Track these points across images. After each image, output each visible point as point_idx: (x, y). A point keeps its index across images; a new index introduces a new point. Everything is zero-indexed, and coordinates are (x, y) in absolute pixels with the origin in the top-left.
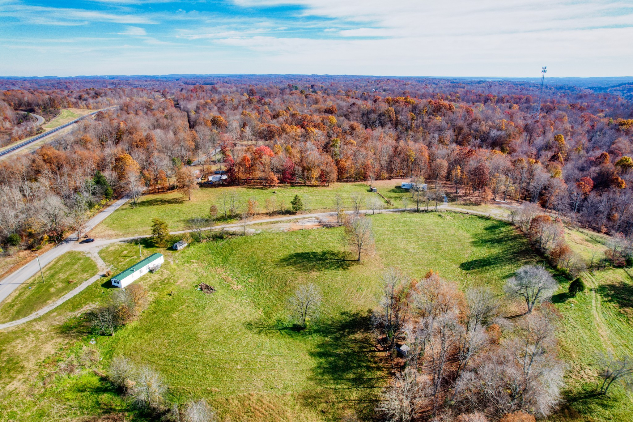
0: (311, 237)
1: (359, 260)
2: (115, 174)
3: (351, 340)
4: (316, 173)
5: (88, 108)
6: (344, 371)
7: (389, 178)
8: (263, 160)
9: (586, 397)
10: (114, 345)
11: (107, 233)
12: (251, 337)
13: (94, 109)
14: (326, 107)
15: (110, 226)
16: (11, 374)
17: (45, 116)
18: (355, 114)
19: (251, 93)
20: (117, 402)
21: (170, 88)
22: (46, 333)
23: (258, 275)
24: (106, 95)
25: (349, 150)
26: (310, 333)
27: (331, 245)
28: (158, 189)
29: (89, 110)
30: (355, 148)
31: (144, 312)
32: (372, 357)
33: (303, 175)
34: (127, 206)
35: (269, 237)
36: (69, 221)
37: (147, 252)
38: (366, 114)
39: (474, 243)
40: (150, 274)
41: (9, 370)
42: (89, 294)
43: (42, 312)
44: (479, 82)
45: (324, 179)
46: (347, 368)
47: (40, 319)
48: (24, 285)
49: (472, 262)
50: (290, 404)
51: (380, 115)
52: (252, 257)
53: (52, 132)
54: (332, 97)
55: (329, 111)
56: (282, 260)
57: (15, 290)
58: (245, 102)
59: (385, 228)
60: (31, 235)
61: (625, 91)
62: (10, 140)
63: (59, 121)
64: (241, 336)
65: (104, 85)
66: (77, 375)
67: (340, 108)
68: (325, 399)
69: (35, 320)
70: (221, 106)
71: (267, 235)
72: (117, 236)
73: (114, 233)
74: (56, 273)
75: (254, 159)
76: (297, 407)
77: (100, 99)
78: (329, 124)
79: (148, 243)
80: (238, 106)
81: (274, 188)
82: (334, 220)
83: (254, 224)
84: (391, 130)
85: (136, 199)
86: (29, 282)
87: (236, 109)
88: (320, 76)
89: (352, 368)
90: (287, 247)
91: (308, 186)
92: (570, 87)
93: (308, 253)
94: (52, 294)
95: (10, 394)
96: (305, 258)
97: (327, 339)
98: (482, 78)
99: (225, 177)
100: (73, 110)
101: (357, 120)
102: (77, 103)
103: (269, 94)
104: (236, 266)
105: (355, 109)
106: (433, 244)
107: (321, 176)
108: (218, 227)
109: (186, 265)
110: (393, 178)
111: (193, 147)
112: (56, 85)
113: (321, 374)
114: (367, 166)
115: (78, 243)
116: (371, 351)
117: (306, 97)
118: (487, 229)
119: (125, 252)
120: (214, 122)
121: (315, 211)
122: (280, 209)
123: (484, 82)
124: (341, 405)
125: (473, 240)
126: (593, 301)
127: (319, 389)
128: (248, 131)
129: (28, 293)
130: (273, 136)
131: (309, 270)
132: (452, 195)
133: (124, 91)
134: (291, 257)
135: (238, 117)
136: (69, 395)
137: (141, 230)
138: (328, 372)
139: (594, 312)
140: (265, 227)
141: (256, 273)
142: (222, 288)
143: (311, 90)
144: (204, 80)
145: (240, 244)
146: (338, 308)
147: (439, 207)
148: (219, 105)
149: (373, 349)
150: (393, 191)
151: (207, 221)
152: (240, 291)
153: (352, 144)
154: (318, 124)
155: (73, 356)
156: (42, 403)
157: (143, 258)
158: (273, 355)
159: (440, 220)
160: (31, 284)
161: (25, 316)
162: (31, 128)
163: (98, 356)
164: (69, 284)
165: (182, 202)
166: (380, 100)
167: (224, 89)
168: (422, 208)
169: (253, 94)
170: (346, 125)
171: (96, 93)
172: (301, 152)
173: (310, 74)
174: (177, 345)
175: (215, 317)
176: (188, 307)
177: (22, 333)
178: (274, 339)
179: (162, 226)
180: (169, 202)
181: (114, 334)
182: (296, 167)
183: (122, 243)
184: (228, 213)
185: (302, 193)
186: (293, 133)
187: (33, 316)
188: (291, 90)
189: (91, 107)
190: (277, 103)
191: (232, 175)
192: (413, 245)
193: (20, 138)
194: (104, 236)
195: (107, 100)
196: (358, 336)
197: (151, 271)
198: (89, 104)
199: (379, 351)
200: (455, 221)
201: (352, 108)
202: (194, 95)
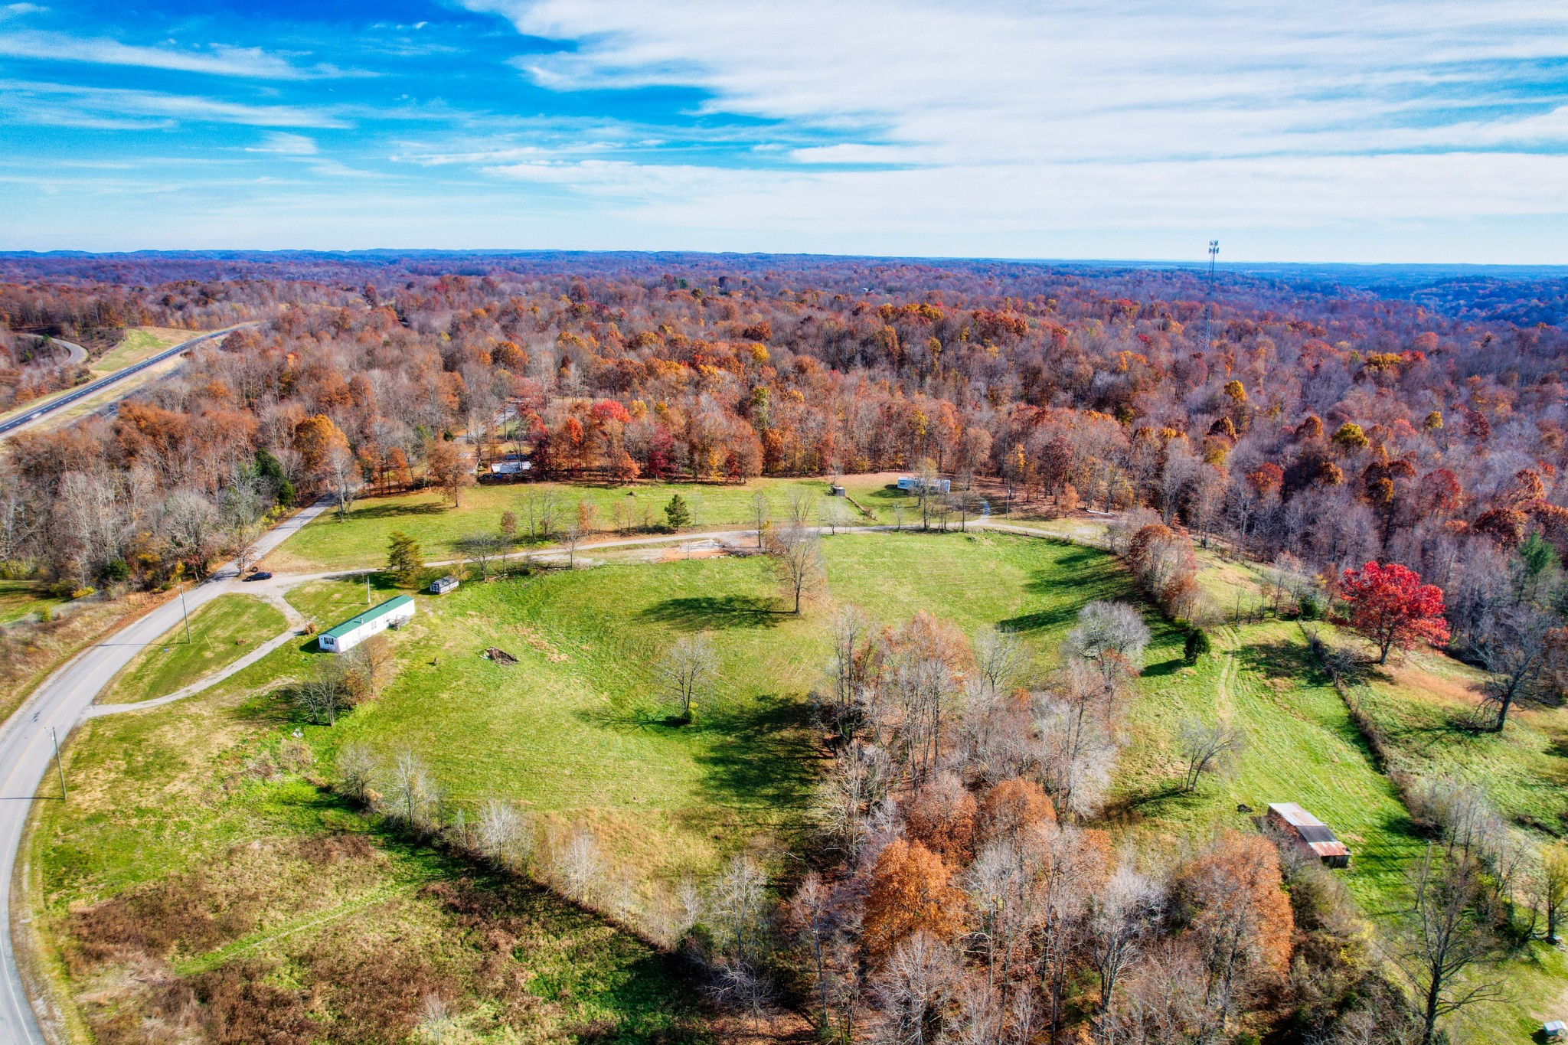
0: (704, 572)
1: (796, 612)
2: (296, 456)
3: (774, 740)
4: (717, 457)
5: (188, 326)
6: (757, 785)
7: (874, 470)
8: (607, 428)
9: (1162, 796)
10: (336, 741)
11: (294, 563)
12: (588, 733)
13: (201, 329)
14: (746, 326)
15: (298, 552)
16: (167, 771)
17: (87, 345)
18: (811, 341)
19: (577, 294)
20: (352, 821)
21: (378, 281)
22: (211, 718)
23: (600, 638)
24: (228, 297)
25: (789, 410)
26: (698, 730)
27: (743, 586)
28: (389, 488)
29: (191, 332)
30: (801, 408)
31: (385, 690)
32: (811, 766)
33: (692, 461)
34: (328, 518)
35: (620, 572)
36: (218, 539)
37: (379, 596)
38: (834, 340)
39: (1031, 588)
40: (391, 632)
41: (162, 768)
42: (278, 661)
43: (198, 686)
44: (1119, 273)
45: (735, 470)
46: (765, 780)
47: (195, 698)
48: (152, 647)
49: (1021, 619)
50: (659, 824)
51: (864, 343)
52: (587, 608)
53: (113, 380)
54: (764, 304)
55: (753, 335)
56: (647, 612)
57: (140, 654)
58: (564, 315)
59: (855, 559)
60: (145, 564)
61: (1450, 298)
62: (14, 396)
63: (124, 354)
64: (568, 729)
65: (212, 273)
66: (276, 782)
67: (780, 328)
68: (722, 821)
69: (188, 699)
70: (510, 320)
71: (616, 568)
72: (315, 569)
73: (307, 564)
74: (208, 629)
75: (588, 428)
76: (671, 830)
77: (214, 306)
78: (751, 360)
79: (380, 581)
80: (548, 323)
81: (632, 486)
82: (751, 544)
83: (591, 551)
84: (887, 373)
85: (345, 506)
86: (160, 641)
87: (543, 329)
88: (742, 256)
89: (772, 781)
90: (656, 590)
91: (701, 483)
92: (1326, 286)
93: (697, 600)
94: (210, 660)
95: (174, 797)
96: (691, 607)
97: (728, 738)
98: (1130, 262)
99: (527, 465)
100: (152, 331)
101: (813, 354)
102: (163, 314)
103: (620, 298)
104: (555, 623)
105: (811, 329)
106: (948, 588)
107: (729, 462)
108: (519, 555)
109: (458, 618)
110: (882, 469)
111: (456, 407)
112: (92, 273)
113: (716, 787)
114: (826, 444)
115: (239, 581)
116: (810, 757)
117: (704, 304)
118: (1060, 562)
119: (337, 596)
120: (499, 356)
121: (715, 527)
122: (642, 524)
123: (1131, 271)
124: (749, 831)
125: (1031, 581)
126: (1225, 671)
127: (711, 807)
128: (573, 373)
129: (162, 660)
130: (629, 384)
131: (700, 627)
132: (1000, 502)
133: (272, 289)
134: (663, 606)
135: (551, 345)
136: (270, 808)
137: (362, 558)
138: (729, 786)
139: (1221, 687)
140: (611, 554)
141: (594, 634)
142: (530, 658)
143: (717, 289)
144: (459, 263)
145: (563, 584)
146: (752, 690)
147: (968, 524)
148: (505, 321)
149: (814, 754)
150: (880, 494)
151: (497, 544)
152: (566, 664)
153: (795, 398)
154: (728, 360)
155: (266, 753)
156: (227, 814)
157: (371, 606)
158: (629, 759)
159: (969, 547)
160: (166, 646)
161: (167, 693)
162: (62, 372)
163: (309, 754)
164: (237, 646)
165: (441, 510)
166: (867, 309)
167: (512, 284)
168: (934, 524)
169: (580, 298)
170: (787, 361)
171: (203, 293)
172: (688, 414)
173: (718, 251)
174: (453, 739)
175: (519, 700)
176: (467, 683)
177: (170, 716)
178: (630, 737)
179: (409, 548)
180: (415, 510)
181: (334, 724)
182: (676, 443)
183: (329, 581)
184: (538, 530)
185: (690, 494)
186: (670, 377)
187: (181, 693)
188: (671, 289)
189: (195, 324)
190: (638, 317)
191: (542, 461)
192: (908, 588)
193: (39, 392)
194: (290, 570)
195: (233, 309)
196: (788, 734)
197: (392, 627)
198: (191, 316)
199: (826, 758)
200: (999, 549)
201: (805, 328)
202: (442, 298)
